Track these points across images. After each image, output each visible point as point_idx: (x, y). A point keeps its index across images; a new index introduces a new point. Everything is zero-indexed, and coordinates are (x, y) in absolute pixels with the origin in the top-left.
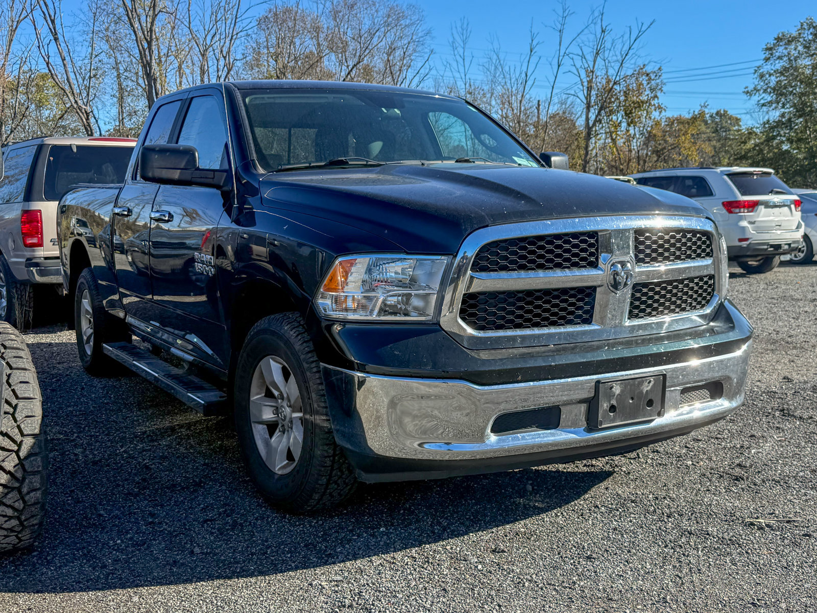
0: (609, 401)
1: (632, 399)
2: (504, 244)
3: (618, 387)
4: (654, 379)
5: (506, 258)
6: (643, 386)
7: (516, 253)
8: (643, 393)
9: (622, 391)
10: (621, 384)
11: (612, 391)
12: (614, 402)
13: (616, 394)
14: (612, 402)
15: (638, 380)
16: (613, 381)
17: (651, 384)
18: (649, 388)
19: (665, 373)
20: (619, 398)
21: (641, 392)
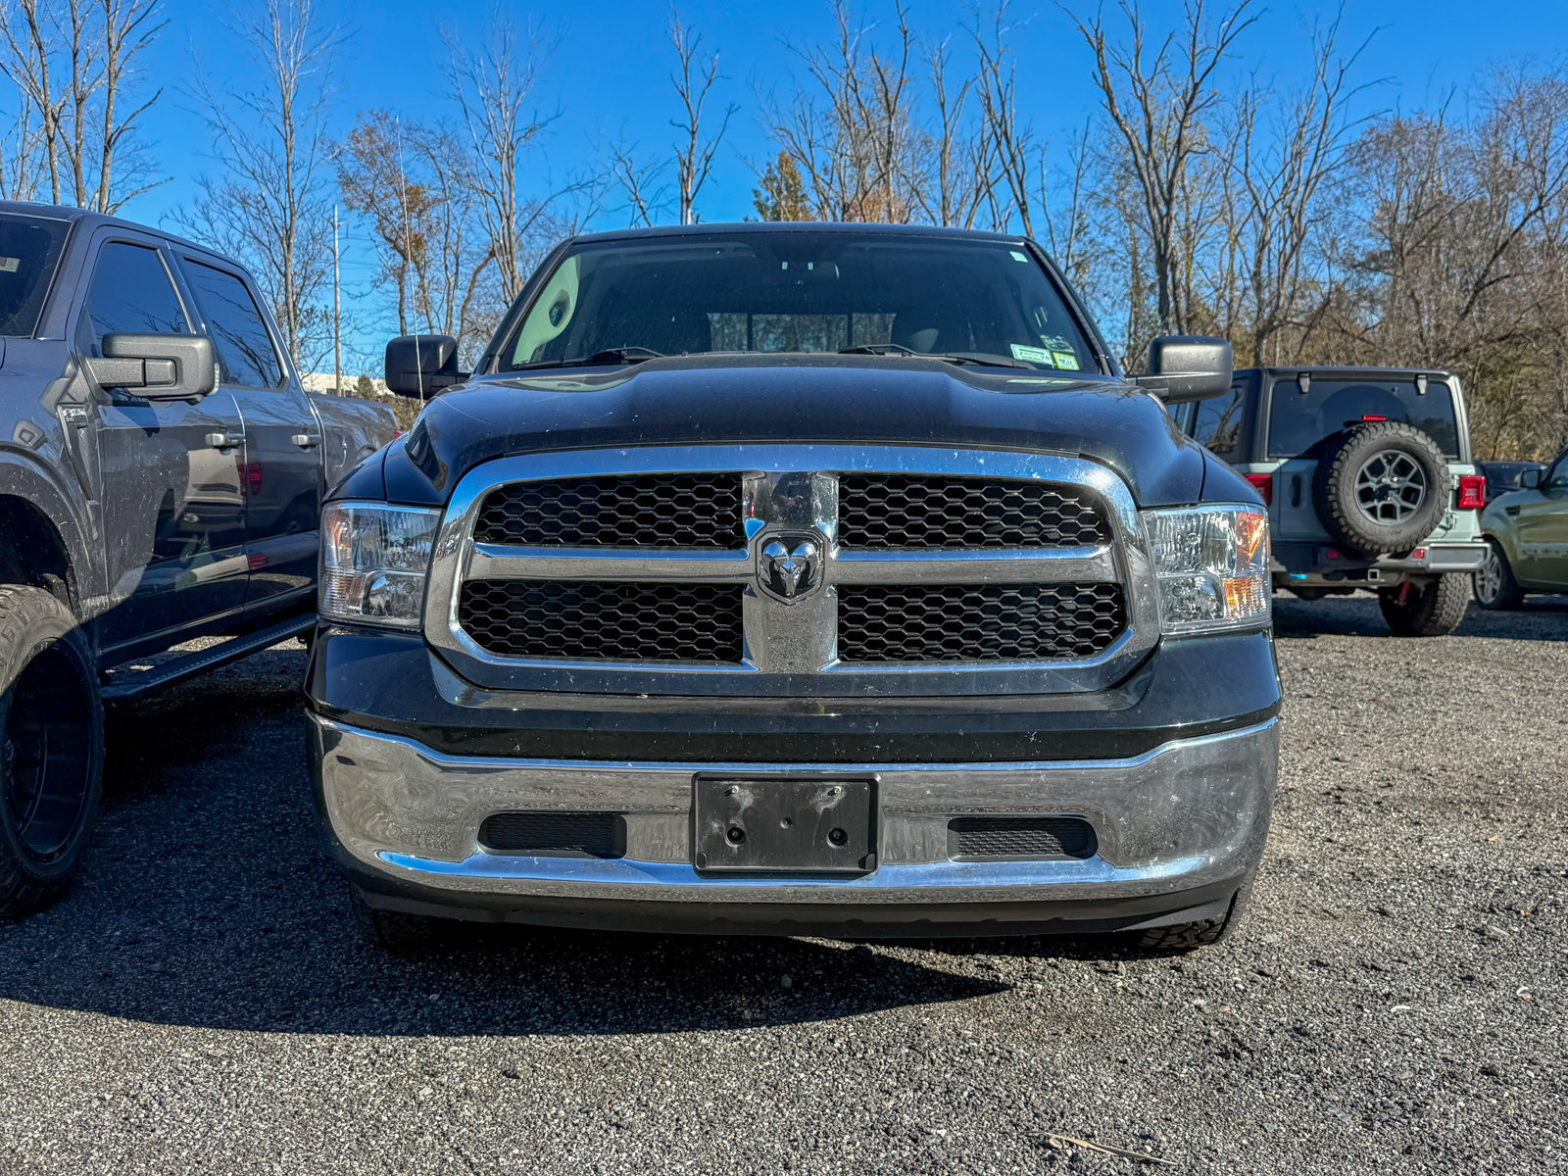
0: (727, 820)
1: (789, 821)
2: (532, 492)
3: (747, 792)
4: (845, 788)
5: (536, 518)
6: (815, 800)
7: (555, 510)
8: (816, 813)
9: (756, 802)
10: (754, 787)
11: (733, 799)
12: (736, 821)
13: (743, 808)
14: (732, 822)
15: (802, 784)
16: (733, 779)
17: (838, 798)
18: (832, 805)
19: (878, 779)
20: (750, 815)
21: (811, 812)
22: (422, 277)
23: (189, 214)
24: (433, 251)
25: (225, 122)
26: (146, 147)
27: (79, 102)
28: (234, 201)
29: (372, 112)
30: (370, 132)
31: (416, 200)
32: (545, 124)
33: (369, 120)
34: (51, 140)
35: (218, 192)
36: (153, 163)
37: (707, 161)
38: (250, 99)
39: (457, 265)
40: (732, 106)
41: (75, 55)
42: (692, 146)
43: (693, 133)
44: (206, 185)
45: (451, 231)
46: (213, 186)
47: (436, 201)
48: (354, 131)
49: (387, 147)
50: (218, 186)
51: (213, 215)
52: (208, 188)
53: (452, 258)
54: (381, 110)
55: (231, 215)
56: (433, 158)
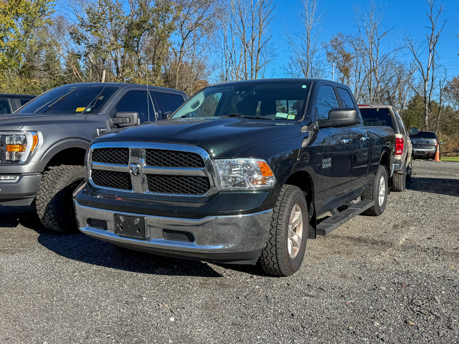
1: (130, 226)
4: (139, 219)
6: (134, 222)
9: (124, 221)
10: (124, 217)
11: (120, 220)
14: (121, 224)
15: (132, 218)
16: (120, 215)
17: (138, 221)
18: (137, 223)
19: (145, 218)
20: (123, 223)
21: (134, 224)
22: (348, 80)
23: (286, 67)
24: (352, 72)
25: (291, 42)
26: (275, 50)
27: (253, 40)
28: (298, 62)
29: (337, 34)
30: (336, 39)
31: (347, 58)
32: (389, 31)
33: (336, 36)
34: (245, 51)
35: (295, 60)
36: (277, 54)
37: (437, 38)
38: (299, 34)
39: (360, 75)
40: (446, 19)
41: (253, 28)
42: (433, 33)
43: (433, 29)
44: (291, 58)
45: (358, 65)
46: (293, 59)
47: (354, 58)
48: (332, 39)
49: (341, 43)
50: (294, 59)
51: (292, 67)
52: (292, 59)
53: (358, 74)
54: (340, 33)
55: (297, 66)
56: (354, 45)
